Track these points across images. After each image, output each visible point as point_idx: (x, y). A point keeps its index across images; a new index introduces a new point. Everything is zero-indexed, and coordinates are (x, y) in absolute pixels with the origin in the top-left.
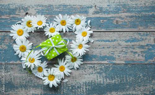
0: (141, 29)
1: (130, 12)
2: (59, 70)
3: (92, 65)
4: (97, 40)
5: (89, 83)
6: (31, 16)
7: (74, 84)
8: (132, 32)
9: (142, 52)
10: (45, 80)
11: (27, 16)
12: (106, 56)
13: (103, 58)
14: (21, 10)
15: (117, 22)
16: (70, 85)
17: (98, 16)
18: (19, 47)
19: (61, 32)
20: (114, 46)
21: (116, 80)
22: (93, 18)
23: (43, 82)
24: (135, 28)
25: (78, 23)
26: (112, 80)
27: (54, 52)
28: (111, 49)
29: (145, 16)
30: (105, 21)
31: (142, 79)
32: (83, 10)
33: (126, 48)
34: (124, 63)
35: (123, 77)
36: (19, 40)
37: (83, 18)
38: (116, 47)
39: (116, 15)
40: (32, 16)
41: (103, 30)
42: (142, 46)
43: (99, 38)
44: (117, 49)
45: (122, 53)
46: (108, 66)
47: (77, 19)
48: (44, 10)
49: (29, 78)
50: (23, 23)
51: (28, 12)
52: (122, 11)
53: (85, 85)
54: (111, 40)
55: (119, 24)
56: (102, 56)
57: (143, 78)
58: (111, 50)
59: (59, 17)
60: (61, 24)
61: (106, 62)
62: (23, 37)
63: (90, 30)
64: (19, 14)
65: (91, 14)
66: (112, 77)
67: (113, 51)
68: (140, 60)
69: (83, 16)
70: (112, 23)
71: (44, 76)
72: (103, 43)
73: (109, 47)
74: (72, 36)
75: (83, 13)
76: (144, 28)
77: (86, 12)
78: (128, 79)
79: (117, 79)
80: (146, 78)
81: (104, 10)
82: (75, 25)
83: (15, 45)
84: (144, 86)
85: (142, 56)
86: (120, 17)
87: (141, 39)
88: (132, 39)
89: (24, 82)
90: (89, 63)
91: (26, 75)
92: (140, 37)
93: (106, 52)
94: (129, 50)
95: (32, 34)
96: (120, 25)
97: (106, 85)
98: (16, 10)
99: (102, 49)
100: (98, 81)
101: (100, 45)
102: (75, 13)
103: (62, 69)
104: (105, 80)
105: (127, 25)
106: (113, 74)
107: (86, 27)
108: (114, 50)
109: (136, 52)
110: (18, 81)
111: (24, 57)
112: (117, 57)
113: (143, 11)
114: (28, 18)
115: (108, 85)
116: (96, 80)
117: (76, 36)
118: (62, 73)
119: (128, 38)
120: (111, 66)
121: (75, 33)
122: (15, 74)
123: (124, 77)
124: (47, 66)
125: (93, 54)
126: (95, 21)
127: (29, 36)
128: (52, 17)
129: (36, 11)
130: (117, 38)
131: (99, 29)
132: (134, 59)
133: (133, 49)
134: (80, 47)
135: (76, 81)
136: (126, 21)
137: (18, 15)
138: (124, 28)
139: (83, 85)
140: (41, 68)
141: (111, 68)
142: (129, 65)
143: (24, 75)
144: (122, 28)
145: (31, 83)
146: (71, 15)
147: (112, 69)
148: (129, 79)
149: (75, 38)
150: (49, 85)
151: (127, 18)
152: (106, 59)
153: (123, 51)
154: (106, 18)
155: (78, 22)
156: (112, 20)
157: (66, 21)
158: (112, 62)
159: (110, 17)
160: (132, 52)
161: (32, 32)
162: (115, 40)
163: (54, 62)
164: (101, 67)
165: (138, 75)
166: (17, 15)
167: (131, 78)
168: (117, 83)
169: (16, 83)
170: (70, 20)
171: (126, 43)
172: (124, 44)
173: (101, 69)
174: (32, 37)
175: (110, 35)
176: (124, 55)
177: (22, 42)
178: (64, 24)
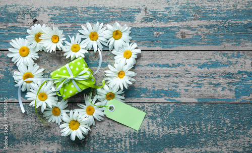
0: (228, 46)
1: (207, 19)
2: (86, 112)
3: (140, 105)
4: (148, 65)
5: (135, 133)
6: (42, 26)
7: (110, 136)
8: (210, 52)
9: (229, 83)
10: (64, 128)
11: (36, 25)
12: (163, 90)
13: (158, 94)
14: (26, 16)
15: (183, 35)
16: (104, 137)
17: (149, 25)
18: (22, 74)
19: (91, 51)
20: (177, 74)
21: (180, 129)
22: (142, 28)
23: (61, 132)
24: (217, 44)
25: (118, 36)
26: (174, 129)
27: (72, 86)
28: (171, 79)
29: (235, 26)
30: (161, 33)
31: (229, 128)
32: (126, 16)
33: (199, 77)
34: (196, 101)
35: (194, 125)
36: (22, 64)
37: (125, 29)
38: (181, 76)
39: (181, 24)
40: (44, 25)
41: (158, 48)
42: (229, 73)
43: (151, 60)
44: (183, 79)
45: (193, 85)
46: (166, 107)
47: (117, 30)
48: (62, 15)
49: (38, 125)
50: (29, 36)
51: (37, 18)
52: (192, 18)
53: (129, 137)
54: (171, 65)
55: (187, 37)
56: (156, 90)
57: (231, 126)
58: (172, 81)
59: (86, 27)
60: (90, 38)
61: (162, 100)
62: (28, 59)
63: (137, 48)
64: (22, 22)
65: (138, 23)
66: (173, 125)
67: (175, 81)
68: (225, 96)
69: (126, 25)
70: (174, 37)
71: (63, 122)
72: (158, 69)
73: (167, 75)
74: (108, 58)
75: (125, 20)
76: (232, 45)
77: (131, 19)
78: (203, 127)
79: (182, 127)
80: (236, 125)
81: (159, 15)
82: (112, 40)
83: (16, 73)
84: (233, 138)
85: (230, 90)
86: (188, 28)
87: (227, 62)
88: (210, 62)
89: (30, 132)
90: (136, 101)
91: (33, 120)
92: (225, 59)
93: (163, 84)
94: (206, 81)
95: (43, 54)
96: (188, 40)
97: (162, 137)
98: (17, 15)
99: (157, 79)
100: (149, 130)
101: (152, 73)
102: (112, 21)
103: (90, 111)
104: (161, 130)
105: (201, 40)
106: (176, 120)
107: (130, 43)
108: (178, 81)
109: (219, 84)
110: (21, 130)
111: (30, 92)
112: (183, 91)
113: (230, 18)
114: (36, 28)
115: (167, 137)
116: (147, 130)
117: (115, 58)
118: (91, 117)
119: (203, 61)
120: (172, 106)
121: (112, 52)
122: (16, 119)
123: (196, 125)
124: (67, 105)
125: (142, 87)
126: (145, 33)
127: (38, 57)
128: (76, 26)
129: (51, 16)
130: (184, 61)
131: (151, 47)
132: (215, 96)
133: (213, 79)
134: (121, 76)
135: (114, 130)
136: (200, 33)
137: (20, 24)
138: (196, 44)
139: (126, 137)
140: (57, 110)
141: (172, 110)
142: (205, 105)
143: (30, 120)
144: (192, 44)
145: (42, 133)
146: (107, 24)
147: (173, 112)
148: (206, 128)
149: (113, 61)
150: (69, 136)
151: (202, 29)
152: (163, 94)
153: (195, 81)
154: (163, 29)
155: (117, 34)
156: (174, 32)
157: (98, 33)
158: (174, 100)
159: (171, 27)
160: (211, 83)
161: (43, 50)
162: (179, 65)
163: (79, 99)
164: (155, 107)
165: (223, 121)
166: (20, 22)
167: (210, 126)
168: (183, 134)
169: (17, 134)
170: (105, 32)
171: (199, 69)
172: (196, 70)
173: (155, 111)
174: (43, 59)
175: (169, 57)
176: (195, 89)
177: (27, 67)
178: (95, 38)
